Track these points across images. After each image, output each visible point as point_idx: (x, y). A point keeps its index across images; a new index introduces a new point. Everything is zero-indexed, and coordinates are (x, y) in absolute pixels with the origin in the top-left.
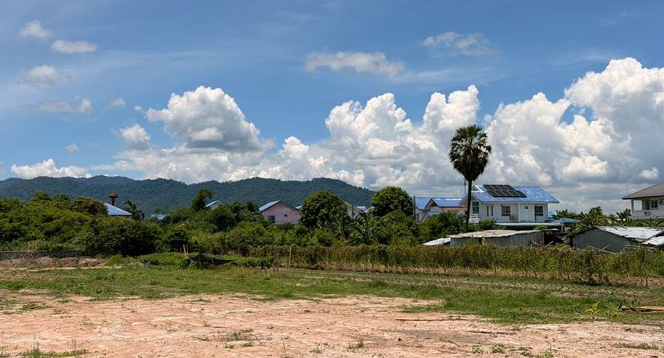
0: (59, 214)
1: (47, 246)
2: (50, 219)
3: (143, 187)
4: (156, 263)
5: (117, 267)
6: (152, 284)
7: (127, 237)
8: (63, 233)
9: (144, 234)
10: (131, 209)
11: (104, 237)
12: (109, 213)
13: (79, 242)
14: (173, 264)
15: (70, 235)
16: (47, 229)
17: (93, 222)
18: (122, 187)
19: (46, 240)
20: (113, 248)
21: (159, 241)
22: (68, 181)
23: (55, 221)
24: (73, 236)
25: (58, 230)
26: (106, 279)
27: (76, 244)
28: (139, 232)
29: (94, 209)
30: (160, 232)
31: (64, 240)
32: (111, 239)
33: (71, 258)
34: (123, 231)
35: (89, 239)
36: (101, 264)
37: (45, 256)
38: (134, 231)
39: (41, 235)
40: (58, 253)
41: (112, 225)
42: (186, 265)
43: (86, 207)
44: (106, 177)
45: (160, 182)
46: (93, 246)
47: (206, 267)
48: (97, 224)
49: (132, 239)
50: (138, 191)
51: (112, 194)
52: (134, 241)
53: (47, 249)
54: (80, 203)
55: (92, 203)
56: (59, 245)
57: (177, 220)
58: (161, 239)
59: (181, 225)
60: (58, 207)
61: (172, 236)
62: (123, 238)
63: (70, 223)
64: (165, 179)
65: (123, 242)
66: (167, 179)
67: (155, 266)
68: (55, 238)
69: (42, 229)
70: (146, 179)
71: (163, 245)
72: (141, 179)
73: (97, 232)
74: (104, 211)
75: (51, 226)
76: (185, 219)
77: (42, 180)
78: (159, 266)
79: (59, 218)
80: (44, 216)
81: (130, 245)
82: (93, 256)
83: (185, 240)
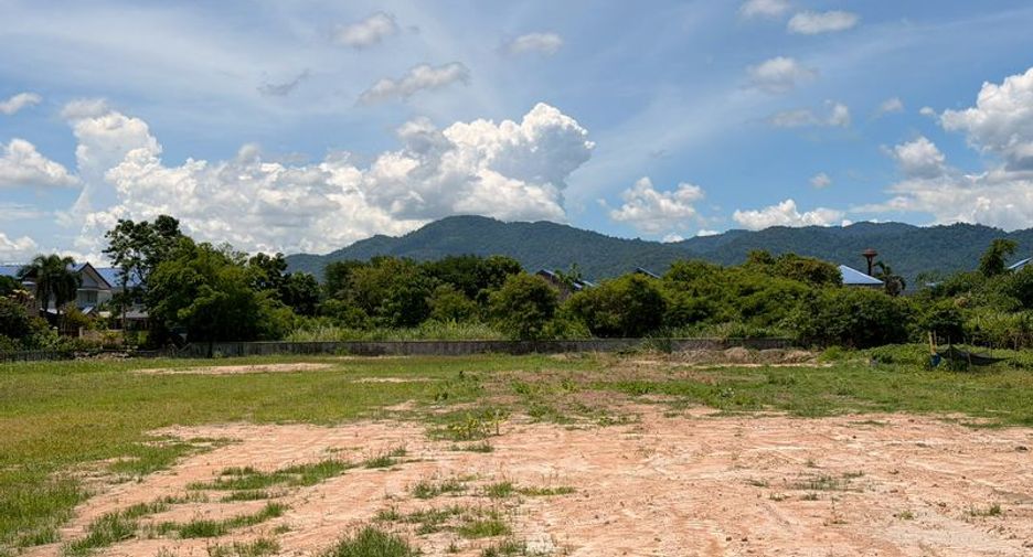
0: (763, 283)
1: (743, 331)
2: (749, 291)
3: (933, 238)
4: (888, 360)
5: (827, 365)
6: (840, 394)
7: (861, 318)
8: (767, 312)
9: (889, 314)
10: (884, 275)
11: (826, 318)
12: (844, 282)
13: (787, 326)
14: (914, 362)
15: (778, 315)
16: (743, 305)
17: (810, 295)
18: (898, 238)
19: (744, 322)
20: (840, 335)
21: (915, 325)
22: (814, 232)
23: (755, 294)
24: (783, 317)
25: (760, 307)
26: (784, 384)
27: (782, 328)
28: (880, 311)
29: (819, 276)
30: (916, 311)
31: (770, 323)
32: (836, 321)
33: (777, 350)
34: (855, 309)
35: (801, 322)
36: (813, 360)
37: (739, 345)
38: (873, 309)
39: (737, 315)
40: (757, 342)
41: (838, 299)
42: (932, 363)
43: (808, 273)
44: (873, 224)
45: (961, 228)
46: (807, 333)
47: (963, 369)
48: (815, 298)
49: (869, 321)
50: (923, 244)
51: (868, 251)
52: (872, 324)
53: (743, 336)
54: (800, 265)
55: (817, 266)
56: (760, 330)
57: (952, 292)
58: (916, 322)
59: (958, 300)
60: (767, 273)
61: (934, 318)
62: (855, 321)
63: (778, 297)
64: (968, 224)
65: (855, 325)
66: (973, 223)
67: (886, 365)
68: (755, 319)
69: (739, 305)
70: (937, 225)
71: (921, 331)
72: (929, 226)
73: (815, 310)
74: (837, 278)
75: (751, 301)
76: (967, 290)
77: (776, 232)
78: (891, 366)
79: (762, 289)
80: (741, 286)
81: (867, 331)
82: (805, 348)
83: (956, 324)
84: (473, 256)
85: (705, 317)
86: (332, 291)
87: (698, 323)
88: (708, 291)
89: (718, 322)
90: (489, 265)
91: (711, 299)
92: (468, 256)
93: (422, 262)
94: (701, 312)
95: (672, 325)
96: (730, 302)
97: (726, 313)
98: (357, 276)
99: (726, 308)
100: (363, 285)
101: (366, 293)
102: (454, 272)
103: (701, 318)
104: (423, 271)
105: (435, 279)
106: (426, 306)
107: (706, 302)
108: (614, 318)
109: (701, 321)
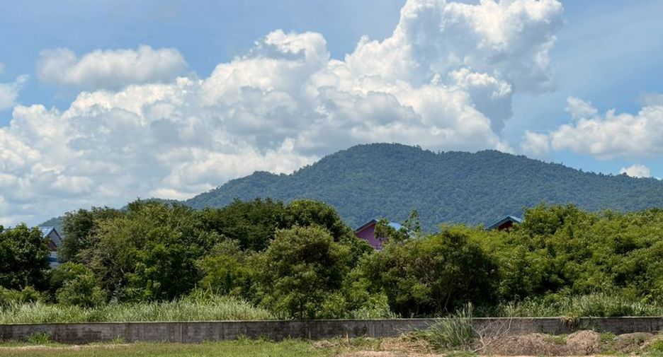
1: (601, 306)
2: (627, 248)
23: (635, 253)
25: (639, 272)
53: (603, 315)
56: (622, 305)
69: (609, 269)
75: (627, 262)
79: (648, 244)
80: (618, 242)
84: (269, 201)
85: (561, 286)
86: (72, 250)
87: (549, 296)
88: (569, 249)
89: (576, 292)
90: (290, 214)
91: (572, 259)
92: (263, 200)
93: (199, 210)
94: (554, 277)
95: (508, 298)
96: (598, 264)
97: (590, 281)
98: (104, 231)
99: (592, 273)
100: (112, 244)
101: (115, 253)
102: (241, 224)
103: (554, 287)
104: (200, 223)
105: (214, 234)
106: (195, 271)
107: (563, 265)
108: (420, 289)
109: (554, 292)
